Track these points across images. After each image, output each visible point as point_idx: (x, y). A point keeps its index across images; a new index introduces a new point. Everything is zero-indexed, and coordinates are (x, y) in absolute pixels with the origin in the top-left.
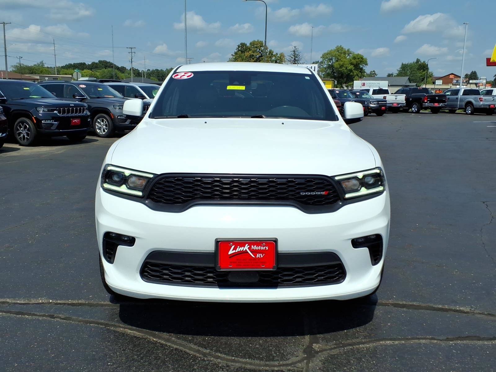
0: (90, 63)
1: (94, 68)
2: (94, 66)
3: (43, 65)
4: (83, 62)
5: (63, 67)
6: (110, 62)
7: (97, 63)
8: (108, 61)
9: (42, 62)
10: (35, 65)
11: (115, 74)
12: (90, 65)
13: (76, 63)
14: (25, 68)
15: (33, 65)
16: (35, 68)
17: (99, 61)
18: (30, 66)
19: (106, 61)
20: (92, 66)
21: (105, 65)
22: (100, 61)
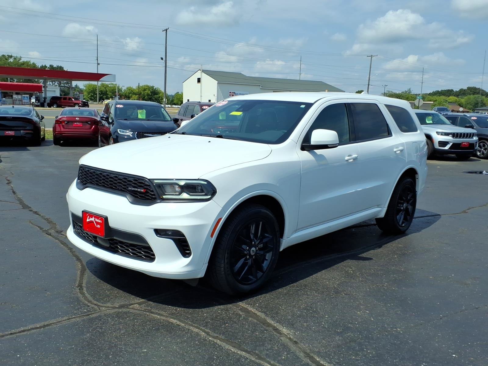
0: (458, 90)
1: (461, 95)
2: (462, 93)
3: (410, 92)
4: (450, 89)
5: (430, 94)
6: (479, 88)
7: (465, 90)
8: (477, 87)
9: (410, 89)
10: (402, 92)
11: (481, 101)
12: (458, 91)
13: (444, 90)
14: (393, 95)
15: (401, 93)
16: (402, 95)
17: (467, 88)
18: (398, 93)
19: (475, 87)
20: (460, 93)
21: (474, 91)
22: (469, 87)
